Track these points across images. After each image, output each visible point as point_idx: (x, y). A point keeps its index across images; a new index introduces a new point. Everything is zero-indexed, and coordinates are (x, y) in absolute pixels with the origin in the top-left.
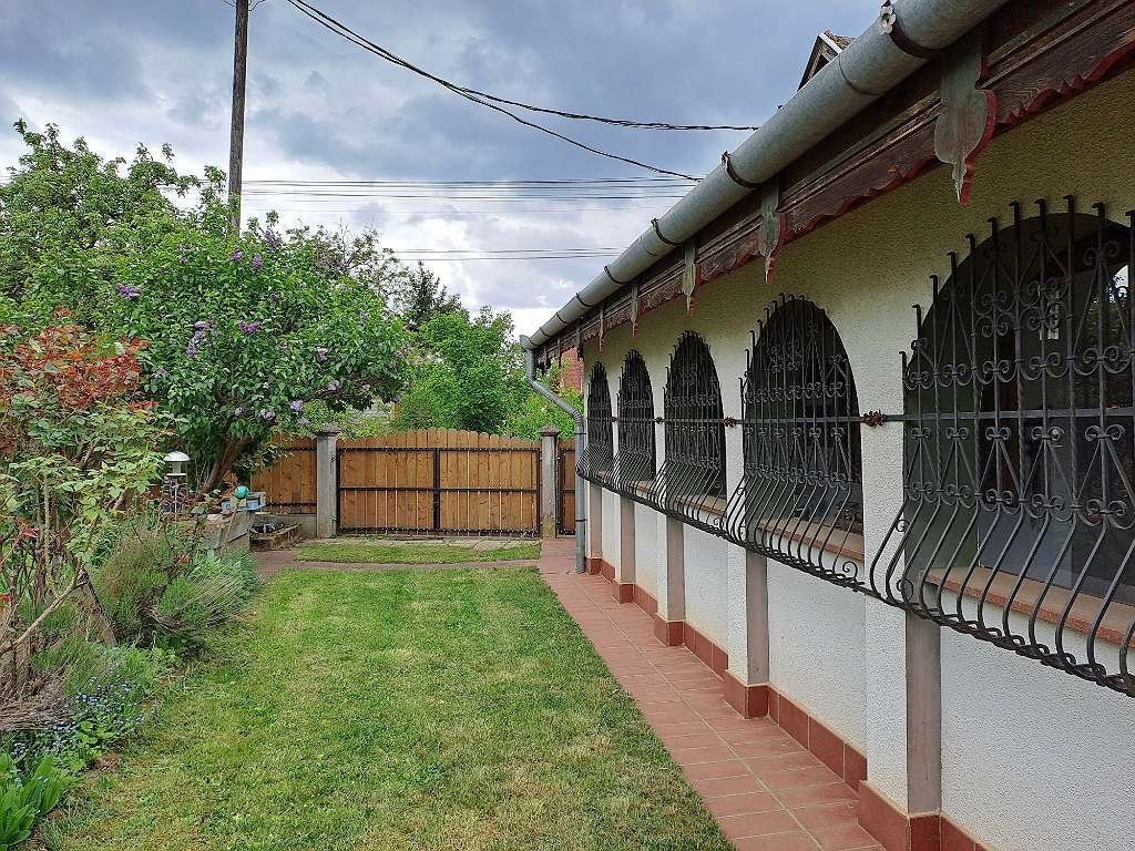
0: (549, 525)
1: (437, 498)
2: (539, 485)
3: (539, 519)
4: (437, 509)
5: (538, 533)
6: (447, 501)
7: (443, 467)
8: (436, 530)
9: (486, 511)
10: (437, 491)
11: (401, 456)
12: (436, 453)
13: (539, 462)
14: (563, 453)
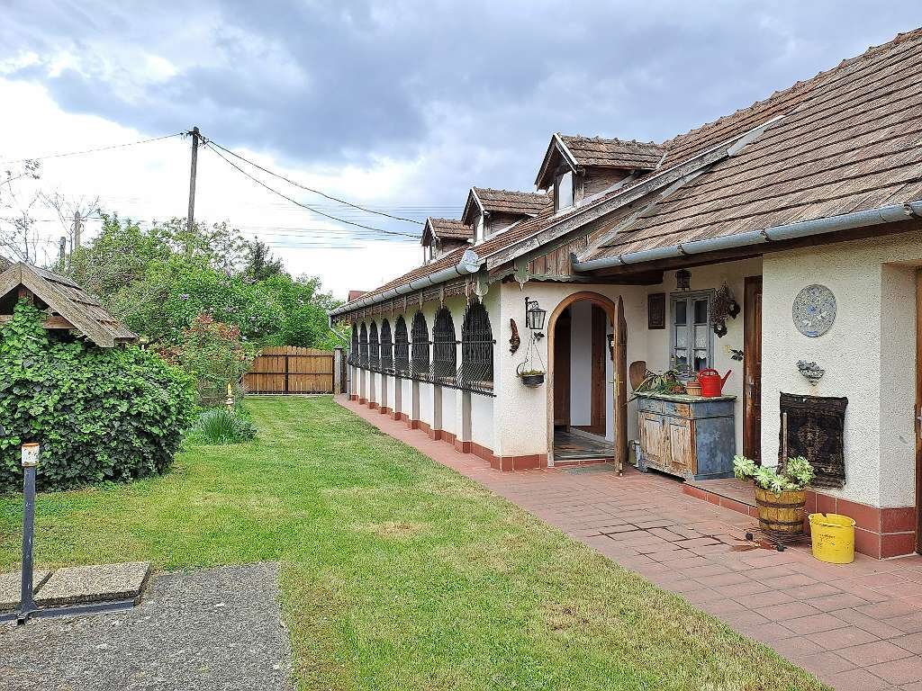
0: (338, 389)
1: (287, 377)
2: (333, 371)
3: (333, 386)
4: (287, 382)
5: (333, 392)
6: (292, 379)
7: (289, 363)
8: (287, 391)
9: (309, 383)
10: (287, 374)
11: (270, 358)
12: (287, 357)
13: (334, 361)
14: (344, 358)
